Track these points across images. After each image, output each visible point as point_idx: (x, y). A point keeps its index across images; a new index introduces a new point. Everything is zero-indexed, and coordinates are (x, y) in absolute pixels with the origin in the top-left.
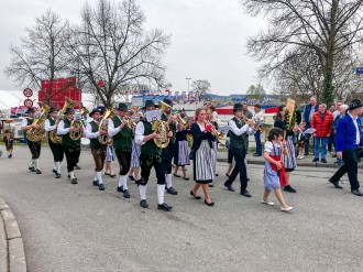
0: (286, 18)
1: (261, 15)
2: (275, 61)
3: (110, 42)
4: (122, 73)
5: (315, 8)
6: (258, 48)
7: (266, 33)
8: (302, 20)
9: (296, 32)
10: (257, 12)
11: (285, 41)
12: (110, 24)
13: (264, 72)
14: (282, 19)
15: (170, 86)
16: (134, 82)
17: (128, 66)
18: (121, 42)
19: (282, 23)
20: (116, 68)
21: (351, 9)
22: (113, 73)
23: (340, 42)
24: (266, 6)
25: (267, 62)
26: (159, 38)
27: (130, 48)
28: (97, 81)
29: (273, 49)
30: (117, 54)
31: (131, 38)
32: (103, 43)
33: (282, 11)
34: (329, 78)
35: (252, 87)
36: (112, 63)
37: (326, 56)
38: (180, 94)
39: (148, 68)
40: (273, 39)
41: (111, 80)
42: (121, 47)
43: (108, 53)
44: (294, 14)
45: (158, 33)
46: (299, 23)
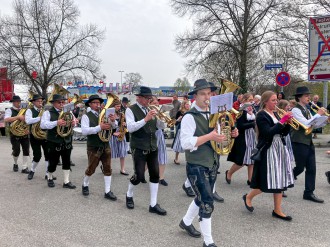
0: (208, 20)
1: (187, 16)
2: (199, 57)
3: (44, 34)
4: (57, 65)
5: (232, 13)
6: (185, 45)
7: (192, 32)
8: (222, 23)
9: (217, 33)
10: (184, 14)
11: (207, 40)
12: (44, 17)
13: (191, 66)
14: (205, 21)
15: (104, 77)
16: (70, 73)
17: (63, 59)
18: (55, 35)
19: (205, 24)
20: (51, 60)
21: (260, 16)
22: (48, 65)
23: (251, 43)
24: (191, 9)
25: (193, 58)
26: (93, 32)
27: (65, 41)
28: (31, 72)
29: (197, 46)
30: (52, 46)
31: (66, 32)
32: (36, 35)
33: (205, 14)
34: (243, 72)
35: (179, 80)
36: (47, 55)
37: (241, 54)
38: (114, 85)
39: (83, 60)
40: (197, 38)
41: (46, 71)
42: (55, 39)
43: (43, 45)
44: (214, 17)
45: (92, 28)
46: (219, 25)
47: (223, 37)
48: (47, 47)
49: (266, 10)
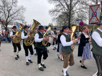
1: (52, 4)
2: (56, 17)
3: (6, 8)
4: (11, 18)
5: (66, 3)
6: (52, 13)
7: (54, 9)
8: (63, 6)
9: (62, 9)
11: (59, 11)
12: (6, 3)
13: (53, 19)
14: (58, 5)
15: (26, 22)
16: (15, 21)
17: (13, 16)
18: (10, 9)
19: (58, 6)
20: (8, 17)
21: (75, 4)
22: (8, 18)
23: (72, 13)
24: (54, 1)
25: (54, 17)
26: (22, 8)
27: (13, 11)
28: (2, 20)
29: (56, 13)
30: (9, 12)
31: (13, 8)
32: (4, 8)
33: (58, 3)
34: (69, 22)
35: (50, 24)
36: (7, 15)
37: (69, 16)
38: (29, 25)
39: (19, 17)
40: (56, 11)
42: (10, 10)
43: (6, 12)
44: (61, 4)
45: (22, 7)
46: (62, 7)
47: (63, 10)
48: (7, 12)
49: (77, 3)
